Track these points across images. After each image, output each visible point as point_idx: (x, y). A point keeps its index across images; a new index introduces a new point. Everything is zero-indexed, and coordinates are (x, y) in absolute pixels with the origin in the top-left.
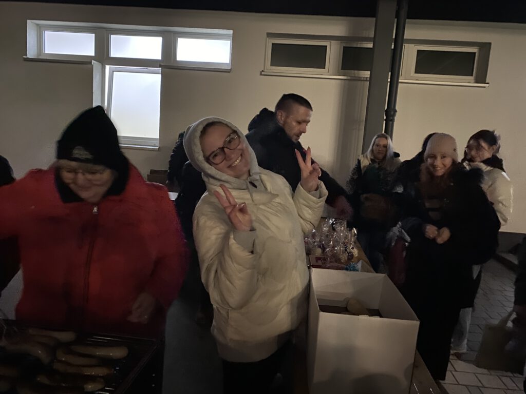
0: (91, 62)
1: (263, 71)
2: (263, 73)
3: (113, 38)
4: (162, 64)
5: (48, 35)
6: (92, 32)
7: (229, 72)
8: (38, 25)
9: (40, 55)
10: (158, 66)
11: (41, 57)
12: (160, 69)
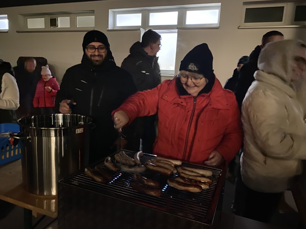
0: (140, 29)
1: (240, 26)
2: (240, 28)
3: (151, 14)
4: (178, 27)
5: (118, 16)
6: (140, 13)
7: (218, 29)
8: (113, 12)
9: (114, 27)
10: (176, 28)
11: (114, 29)
12: (177, 30)
